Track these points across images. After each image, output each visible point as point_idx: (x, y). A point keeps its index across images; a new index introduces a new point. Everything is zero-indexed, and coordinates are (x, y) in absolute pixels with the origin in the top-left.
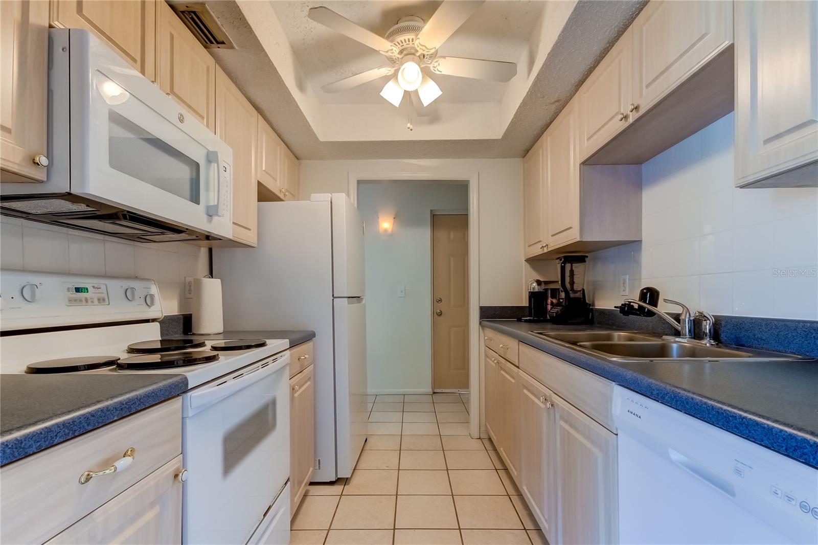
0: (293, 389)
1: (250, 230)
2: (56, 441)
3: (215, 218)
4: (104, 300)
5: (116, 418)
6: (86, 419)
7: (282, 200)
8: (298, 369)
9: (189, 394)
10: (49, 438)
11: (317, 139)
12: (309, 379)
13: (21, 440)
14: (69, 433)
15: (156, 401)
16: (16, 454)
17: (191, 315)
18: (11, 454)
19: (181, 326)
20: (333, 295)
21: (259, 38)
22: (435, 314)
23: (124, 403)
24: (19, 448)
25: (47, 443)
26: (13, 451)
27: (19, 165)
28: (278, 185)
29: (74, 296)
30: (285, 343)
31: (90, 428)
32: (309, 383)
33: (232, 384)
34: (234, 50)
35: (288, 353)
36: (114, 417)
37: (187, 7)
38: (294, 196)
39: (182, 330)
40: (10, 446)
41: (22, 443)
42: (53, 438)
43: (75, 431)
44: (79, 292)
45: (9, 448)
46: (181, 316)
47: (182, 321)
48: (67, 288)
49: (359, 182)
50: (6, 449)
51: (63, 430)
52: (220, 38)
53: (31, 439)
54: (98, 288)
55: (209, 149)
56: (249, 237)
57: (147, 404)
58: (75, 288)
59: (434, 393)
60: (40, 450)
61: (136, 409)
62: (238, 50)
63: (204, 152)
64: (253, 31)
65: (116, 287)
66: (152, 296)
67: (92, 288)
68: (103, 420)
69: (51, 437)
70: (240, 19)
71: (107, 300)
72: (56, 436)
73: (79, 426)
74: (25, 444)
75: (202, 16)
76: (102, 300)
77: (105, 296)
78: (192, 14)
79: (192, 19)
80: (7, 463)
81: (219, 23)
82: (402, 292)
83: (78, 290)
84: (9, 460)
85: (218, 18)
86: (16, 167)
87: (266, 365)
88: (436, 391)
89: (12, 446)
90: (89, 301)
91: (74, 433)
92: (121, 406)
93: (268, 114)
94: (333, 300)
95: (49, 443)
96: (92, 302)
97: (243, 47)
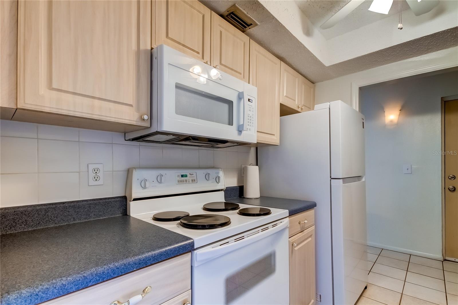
0: (292, 245)
1: (274, 135)
2: (90, 284)
3: (243, 132)
4: (195, 180)
5: (135, 269)
6: (112, 271)
7: (299, 112)
8: (299, 229)
9: (195, 251)
10: (85, 283)
11: (324, 66)
12: (311, 236)
13: (65, 284)
14: (99, 280)
15: (167, 258)
16: (61, 293)
17: (243, 186)
18: (57, 292)
19: (238, 193)
20: (331, 177)
21: (269, 11)
22: (447, 189)
23: (142, 260)
24: (63, 289)
25: (83, 286)
26: (59, 291)
27: (136, 121)
28: (297, 103)
29: (181, 179)
30: (286, 212)
31: (115, 276)
32: (310, 239)
33: (232, 244)
34: (258, 26)
35: (288, 219)
36: (133, 268)
37: (228, 11)
38: (310, 108)
39: (238, 195)
40: (57, 288)
41: (65, 286)
42: (88, 283)
43: (104, 278)
44: (183, 177)
45: (56, 289)
46: (238, 187)
47: (238, 190)
48: (177, 175)
49: (360, 89)
50: (54, 290)
51: (95, 278)
52: (249, 22)
53: (72, 284)
54: (192, 175)
55: (239, 91)
56: (275, 140)
57: (160, 260)
58: (182, 175)
59: (445, 260)
60: (78, 290)
61: (151, 263)
62: (260, 25)
63: (237, 94)
64: (265, 8)
65: (201, 173)
66: (219, 177)
67: (189, 175)
68: (125, 271)
69: (86, 282)
70: (256, 4)
71: (196, 180)
72: (90, 281)
73: (107, 275)
74: (68, 287)
75: (237, 14)
76: (193, 181)
77: (195, 178)
78: (231, 14)
79: (232, 17)
80: (54, 298)
81: (245, 13)
82: (408, 169)
83: (182, 176)
84: (56, 296)
85: (244, 10)
86: (135, 122)
87: (267, 229)
88: (447, 258)
89: (59, 288)
90: (187, 182)
91: (103, 279)
92: (139, 262)
93: (288, 60)
94: (331, 180)
95: (85, 286)
96: (189, 182)
97: (262, 22)
